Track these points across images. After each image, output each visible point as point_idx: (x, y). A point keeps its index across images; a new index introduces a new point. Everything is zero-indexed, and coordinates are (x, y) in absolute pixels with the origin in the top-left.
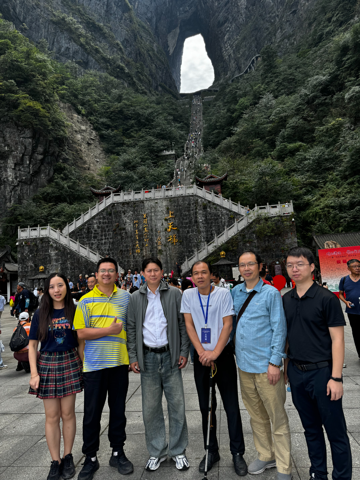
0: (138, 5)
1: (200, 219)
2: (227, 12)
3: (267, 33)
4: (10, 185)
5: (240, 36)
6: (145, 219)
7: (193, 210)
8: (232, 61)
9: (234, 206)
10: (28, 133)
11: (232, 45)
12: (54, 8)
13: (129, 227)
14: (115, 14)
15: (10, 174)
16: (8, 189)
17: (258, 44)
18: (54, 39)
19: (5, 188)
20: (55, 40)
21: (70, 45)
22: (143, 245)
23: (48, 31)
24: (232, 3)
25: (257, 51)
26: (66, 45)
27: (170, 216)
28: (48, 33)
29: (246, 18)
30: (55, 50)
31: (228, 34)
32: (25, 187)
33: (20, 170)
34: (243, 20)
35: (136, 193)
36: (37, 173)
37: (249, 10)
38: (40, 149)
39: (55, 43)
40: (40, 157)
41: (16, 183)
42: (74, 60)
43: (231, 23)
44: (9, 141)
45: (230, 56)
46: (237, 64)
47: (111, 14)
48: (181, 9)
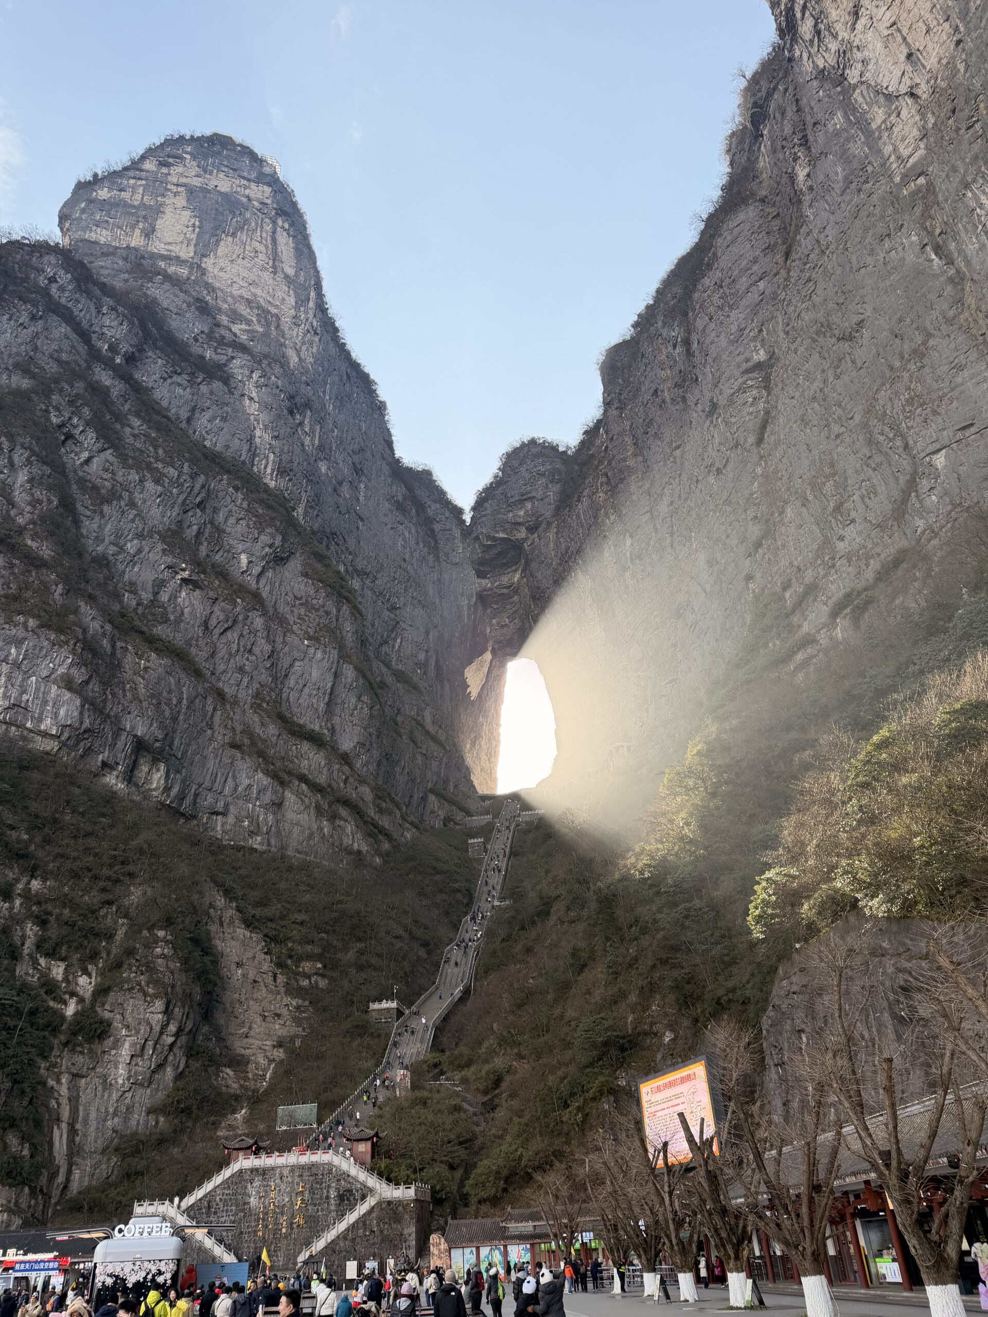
0: (401, 643)
1: (333, 1194)
4: (118, 1090)
6: (273, 1191)
7: (326, 1182)
9: (369, 1179)
10: (159, 1005)
12: (237, 721)
13: (253, 1201)
14: (344, 703)
15: (122, 1071)
16: (115, 1096)
18: (229, 772)
19: (110, 1096)
20: (230, 774)
21: (254, 780)
22: (267, 1226)
23: (221, 760)
27: (301, 1189)
28: (220, 765)
30: (227, 790)
32: (141, 1091)
33: (137, 1065)
36: (160, 1066)
38: (172, 1028)
40: (170, 1040)
41: (127, 1085)
42: (258, 803)
44: (130, 1020)
47: (336, 706)
48: (494, 621)
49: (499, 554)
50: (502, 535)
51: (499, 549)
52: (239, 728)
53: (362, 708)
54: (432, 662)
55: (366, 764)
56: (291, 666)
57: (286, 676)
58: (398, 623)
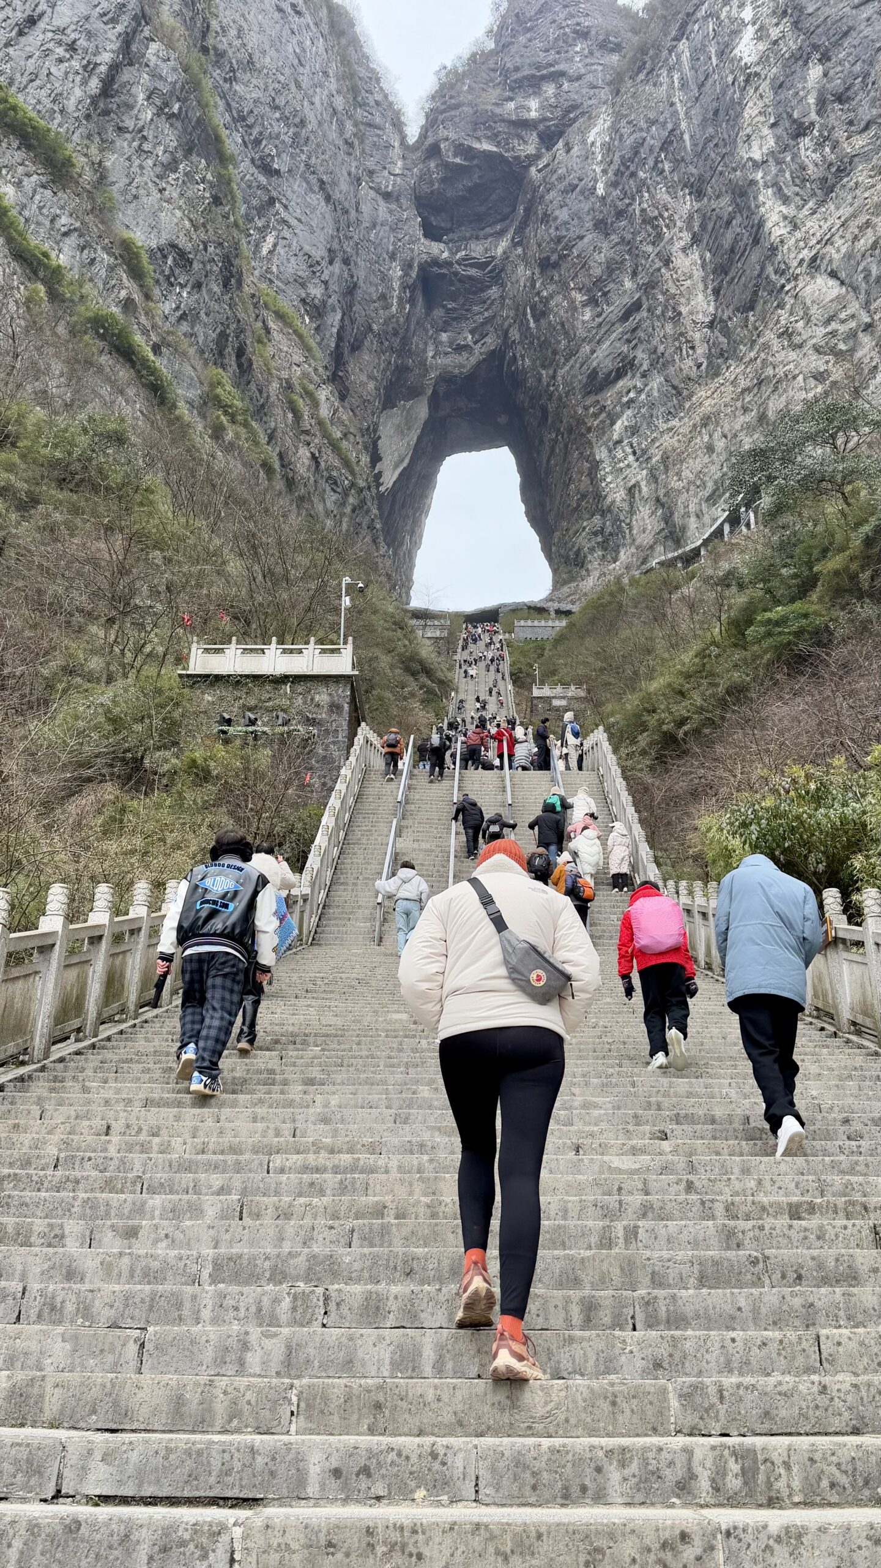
0: (275, 245)
2: (629, 341)
5: (682, 420)
8: (644, 510)
11: (644, 452)
24: (651, 310)
29: (709, 356)
31: (629, 412)
34: (699, 366)
37: (726, 332)
43: (644, 376)
45: (632, 490)
49: (475, 191)
50: (486, 146)
51: (476, 178)
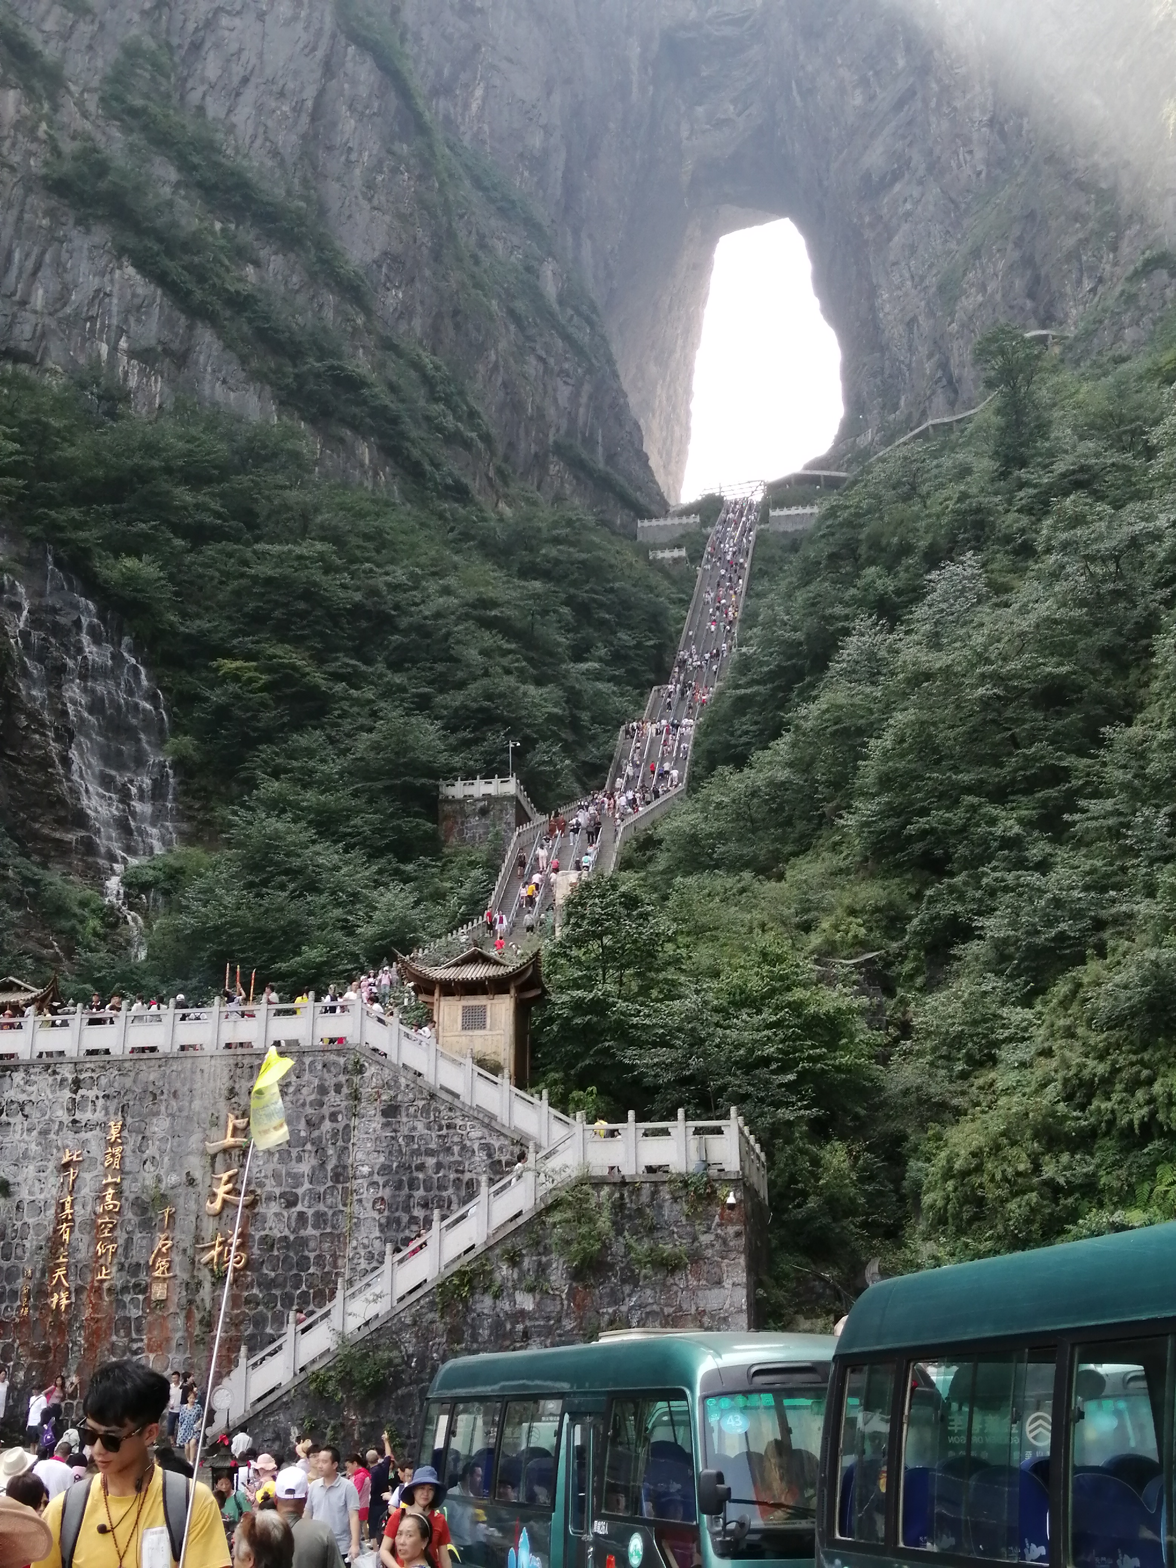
0: (485, 99)
1: (364, 1162)
2: (904, 137)
3: (1081, 235)
5: (959, 243)
6: (113, 1145)
7: (333, 1117)
8: (923, 350)
9: (520, 1108)
11: (922, 278)
12: (62, 127)
13: (37, 1182)
14: (350, 149)
17: (1037, 280)
18: (43, 253)
20: (48, 258)
21: (112, 281)
23: (20, 219)
24: (925, 101)
25: (1035, 312)
26: (95, 282)
27: (230, 1141)
28: (17, 230)
29: (988, 163)
30: (39, 298)
31: (906, 227)
35: (93, 1022)
37: (1002, 134)
39: (46, 272)
42: (123, 344)
43: (921, 182)
45: (911, 323)
46: (944, 365)
47: (329, 149)
48: (700, 110)
52: (68, 147)
53: (395, 171)
54: (558, 161)
55: (405, 312)
56: (209, 24)
57: (196, 47)
58: (477, 48)
